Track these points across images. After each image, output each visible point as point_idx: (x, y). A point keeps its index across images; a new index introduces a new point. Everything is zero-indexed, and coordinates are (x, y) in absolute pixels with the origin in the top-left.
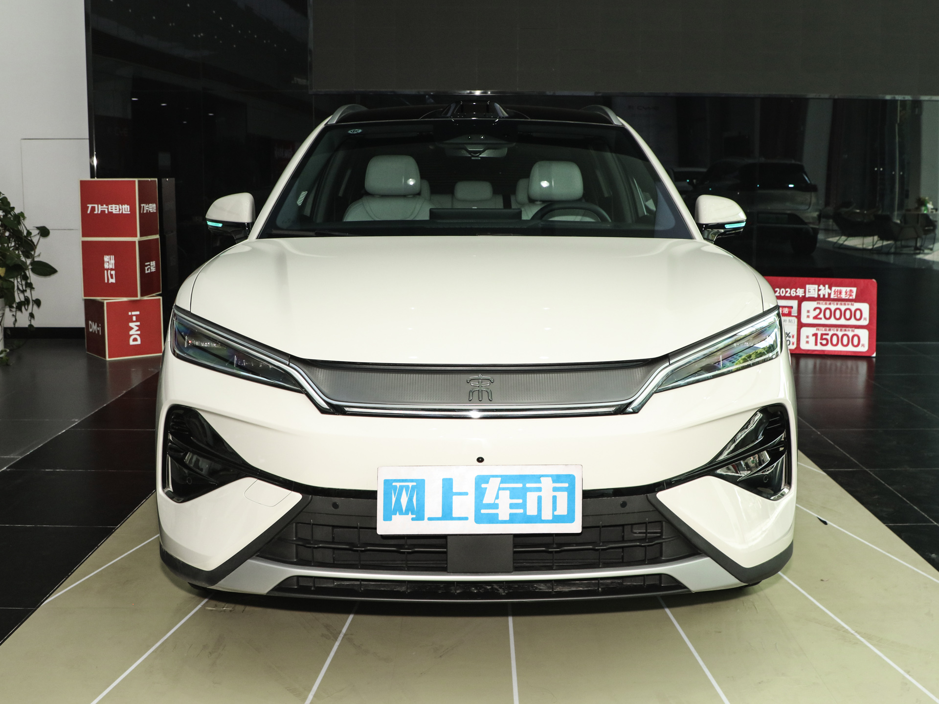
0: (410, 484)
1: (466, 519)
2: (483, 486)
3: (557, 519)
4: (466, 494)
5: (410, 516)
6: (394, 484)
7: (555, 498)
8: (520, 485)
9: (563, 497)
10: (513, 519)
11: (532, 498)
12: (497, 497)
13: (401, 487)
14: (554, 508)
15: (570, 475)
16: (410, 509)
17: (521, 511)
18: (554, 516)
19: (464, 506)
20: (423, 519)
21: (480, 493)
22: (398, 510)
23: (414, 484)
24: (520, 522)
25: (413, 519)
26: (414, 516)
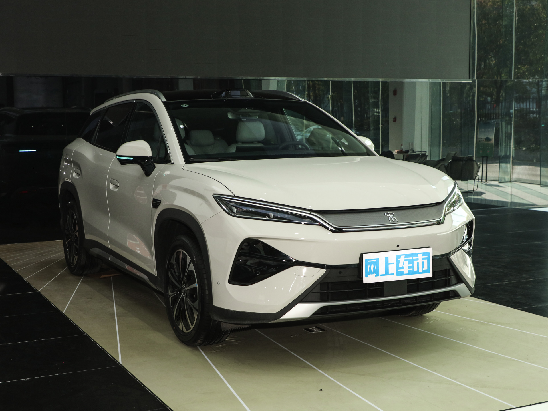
0: (374, 261)
1: (393, 274)
2: (399, 259)
3: (424, 272)
4: (393, 263)
5: (375, 275)
6: (369, 261)
7: (423, 262)
8: (411, 258)
9: (426, 262)
10: (410, 273)
11: (415, 263)
12: (404, 264)
13: (371, 262)
14: (423, 267)
15: (428, 252)
16: (374, 272)
17: (411, 269)
18: (423, 270)
19: (392, 269)
20: (379, 276)
21: (398, 262)
22: (370, 272)
23: (375, 261)
24: (412, 274)
25: (375, 276)
26: (376, 275)
